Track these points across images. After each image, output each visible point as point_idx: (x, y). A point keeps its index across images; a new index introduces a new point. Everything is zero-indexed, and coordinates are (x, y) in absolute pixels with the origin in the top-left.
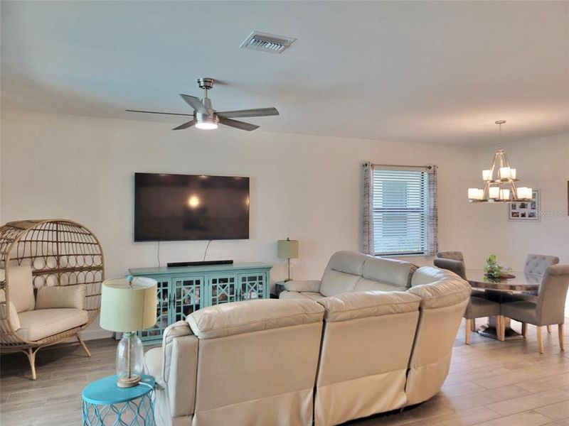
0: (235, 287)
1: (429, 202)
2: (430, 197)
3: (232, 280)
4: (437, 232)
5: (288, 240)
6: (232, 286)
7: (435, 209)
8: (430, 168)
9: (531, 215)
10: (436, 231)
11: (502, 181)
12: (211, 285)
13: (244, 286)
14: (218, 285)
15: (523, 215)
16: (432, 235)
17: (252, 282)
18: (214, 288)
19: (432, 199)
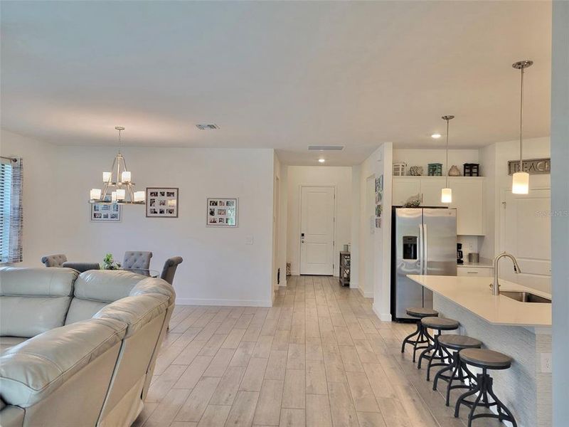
1: (13, 200)
2: (14, 194)
4: (22, 235)
7: (20, 208)
8: (15, 160)
9: (114, 217)
10: (20, 233)
11: (123, 184)
15: (106, 217)
16: (15, 238)
19: (17, 197)
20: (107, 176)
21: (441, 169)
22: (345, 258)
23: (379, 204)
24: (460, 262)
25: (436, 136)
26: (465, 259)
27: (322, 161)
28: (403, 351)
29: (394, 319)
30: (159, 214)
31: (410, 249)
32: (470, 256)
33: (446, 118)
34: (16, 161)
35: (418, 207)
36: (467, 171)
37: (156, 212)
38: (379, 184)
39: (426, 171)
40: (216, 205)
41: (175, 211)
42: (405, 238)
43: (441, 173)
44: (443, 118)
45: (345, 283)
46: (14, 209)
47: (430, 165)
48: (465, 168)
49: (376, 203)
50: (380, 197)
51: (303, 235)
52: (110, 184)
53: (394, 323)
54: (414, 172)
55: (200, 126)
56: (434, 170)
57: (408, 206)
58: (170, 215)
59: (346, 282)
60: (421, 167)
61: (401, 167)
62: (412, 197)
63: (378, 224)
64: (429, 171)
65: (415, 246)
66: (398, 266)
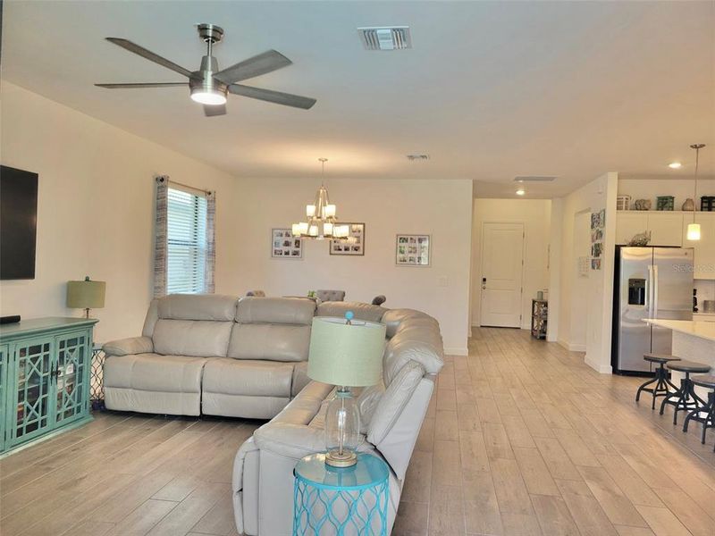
0: (51, 359)
3: (47, 347)
4: (215, 270)
5: (87, 279)
6: (46, 357)
7: (214, 242)
9: (296, 253)
10: (214, 268)
12: (18, 359)
13: (62, 354)
14: (28, 358)
15: (287, 253)
16: (210, 274)
17: (73, 347)
18: (23, 363)
20: (311, 210)
21: (673, 202)
22: (540, 308)
23: (598, 242)
24: (695, 310)
25: (675, 165)
26: (699, 306)
27: (520, 192)
28: (637, 400)
29: (615, 371)
30: (343, 252)
31: (637, 293)
32: (706, 303)
33: (696, 147)
34: (210, 193)
35: (645, 246)
36: (705, 205)
37: (340, 250)
38: (597, 220)
39: (654, 205)
40: (407, 241)
41: (361, 248)
42: (631, 281)
43: (672, 207)
44: (692, 146)
45: (540, 336)
46: (209, 243)
47: (659, 198)
48: (702, 202)
49: (593, 241)
50: (600, 234)
51: (484, 280)
52: (315, 218)
53: (617, 376)
54: (640, 206)
55: (411, 157)
56: (665, 203)
57: (633, 245)
58: (355, 252)
59: (543, 335)
60: (648, 201)
61: (624, 200)
62: (638, 235)
63: (596, 265)
64: (658, 204)
65: (643, 290)
66: (622, 312)
